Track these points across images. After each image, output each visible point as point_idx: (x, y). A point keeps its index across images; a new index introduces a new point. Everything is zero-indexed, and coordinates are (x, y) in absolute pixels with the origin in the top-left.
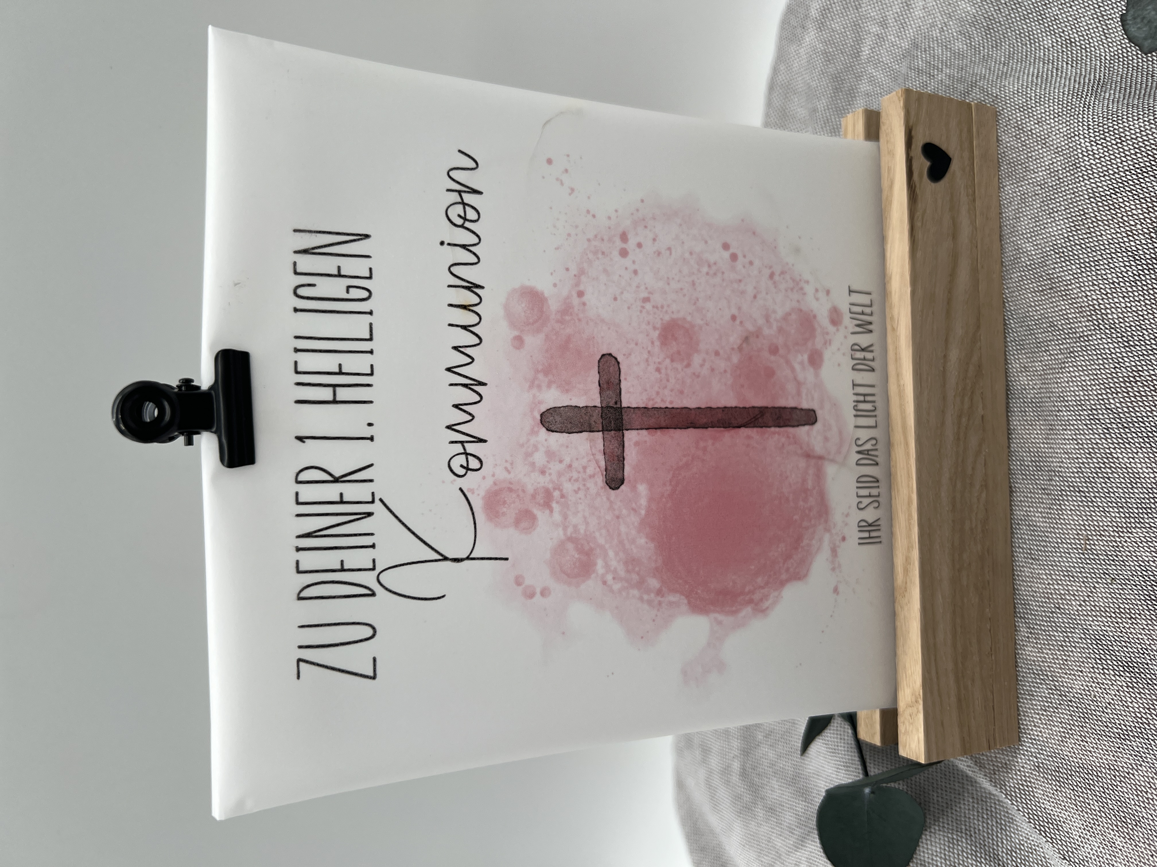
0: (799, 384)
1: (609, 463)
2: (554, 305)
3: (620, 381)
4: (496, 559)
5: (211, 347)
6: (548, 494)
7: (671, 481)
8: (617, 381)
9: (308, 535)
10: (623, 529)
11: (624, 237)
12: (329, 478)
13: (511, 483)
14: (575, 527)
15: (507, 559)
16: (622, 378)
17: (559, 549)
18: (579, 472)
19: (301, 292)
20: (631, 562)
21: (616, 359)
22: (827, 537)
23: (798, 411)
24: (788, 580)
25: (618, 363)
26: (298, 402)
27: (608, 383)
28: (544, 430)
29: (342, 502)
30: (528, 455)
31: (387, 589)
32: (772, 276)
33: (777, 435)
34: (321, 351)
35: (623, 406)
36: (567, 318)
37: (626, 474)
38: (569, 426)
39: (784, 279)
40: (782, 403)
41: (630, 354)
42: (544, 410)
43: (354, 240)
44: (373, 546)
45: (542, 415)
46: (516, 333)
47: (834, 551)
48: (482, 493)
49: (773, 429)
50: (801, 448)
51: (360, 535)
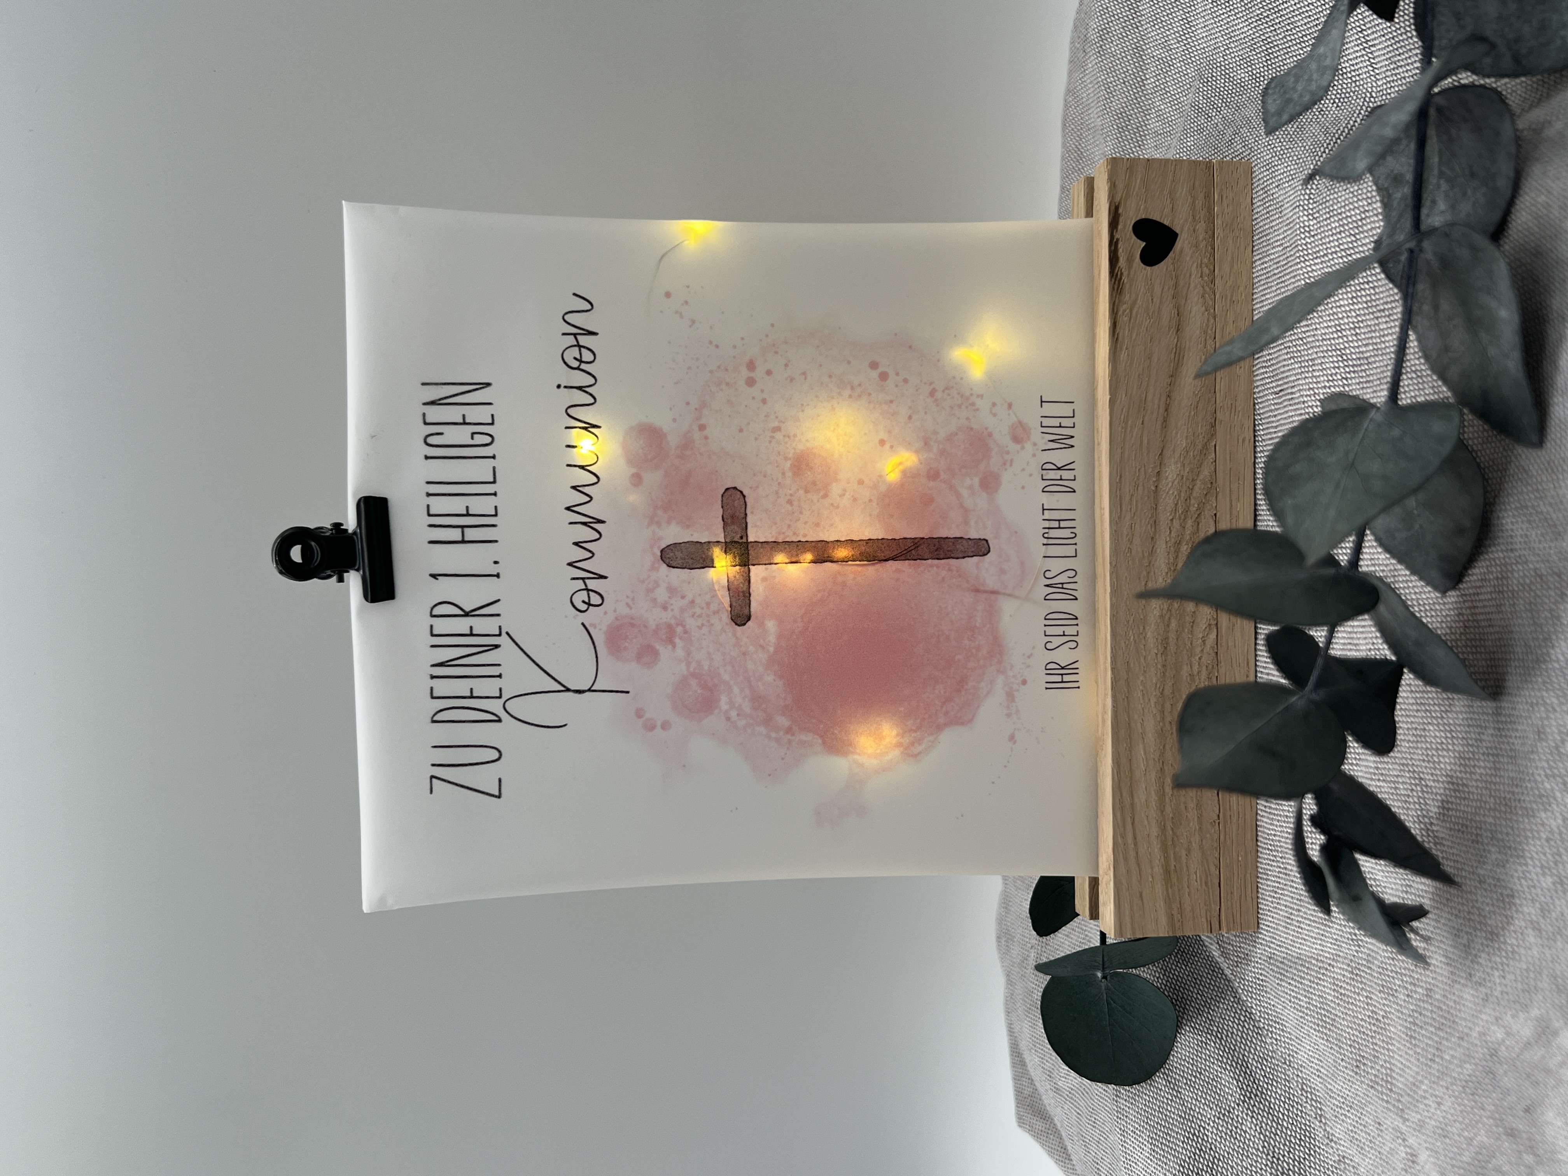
0: (966, 511)
1: (734, 599)
2: (673, 441)
3: (746, 515)
4: (617, 692)
5: (354, 495)
6: (670, 629)
7: (802, 618)
8: (743, 515)
9: (441, 664)
10: (750, 665)
11: (751, 366)
12: (461, 613)
13: (632, 618)
14: (699, 662)
15: (628, 692)
16: (748, 512)
17: (682, 684)
18: (703, 608)
19: (431, 440)
20: (757, 700)
21: (741, 492)
22: (1000, 680)
23: (964, 542)
24: (946, 725)
25: (744, 496)
26: (431, 542)
27: (732, 517)
28: (665, 565)
29: (471, 635)
30: (649, 591)
31: (512, 716)
32: (932, 393)
33: (935, 568)
34: (450, 495)
35: (750, 540)
36: (688, 453)
37: (752, 610)
38: (691, 561)
39: (949, 395)
40: (943, 533)
41: (757, 487)
42: (664, 546)
43: (477, 389)
44: (500, 676)
45: (662, 551)
46: (634, 470)
47: (1010, 696)
48: (604, 628)
49: (929, 561)
50: (968, 582)
51: (488, 665)
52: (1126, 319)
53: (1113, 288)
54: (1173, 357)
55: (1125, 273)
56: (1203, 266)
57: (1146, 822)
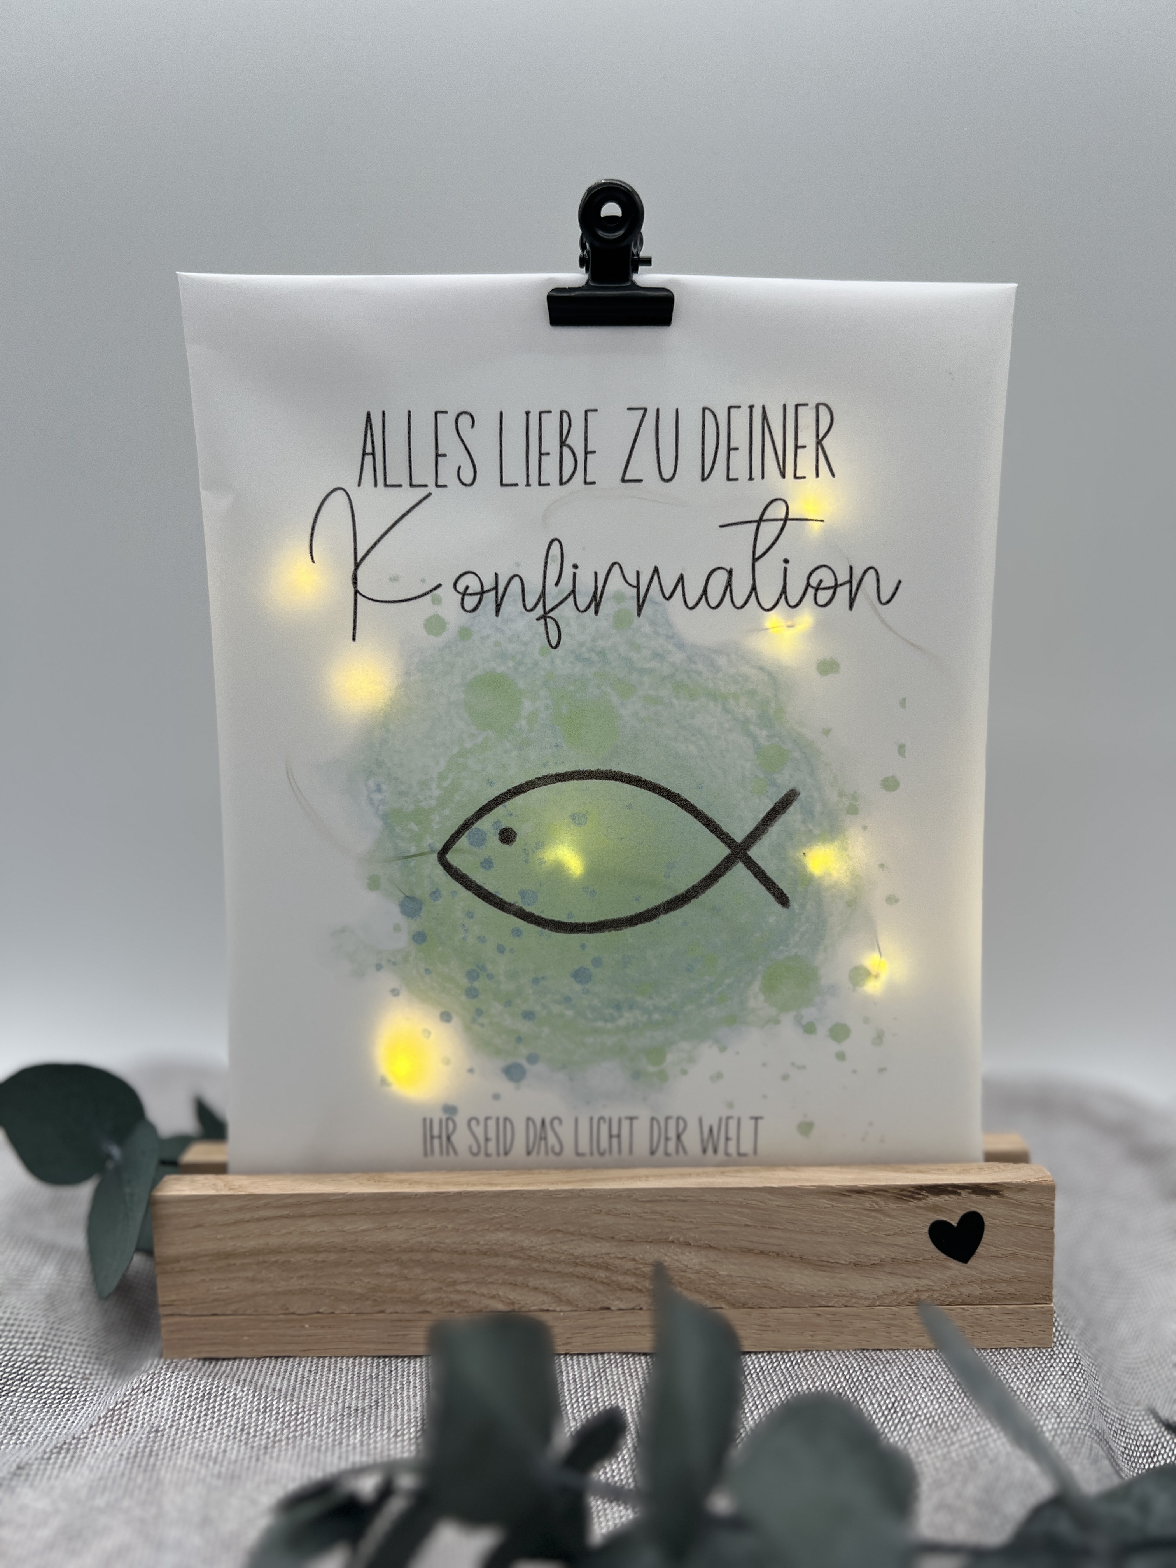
52: (867, 1205)
53: (903, 1190)
54: (824, 1259)
55: (920, 1203)
56: (930, 1293)
57: (284, 1231)
